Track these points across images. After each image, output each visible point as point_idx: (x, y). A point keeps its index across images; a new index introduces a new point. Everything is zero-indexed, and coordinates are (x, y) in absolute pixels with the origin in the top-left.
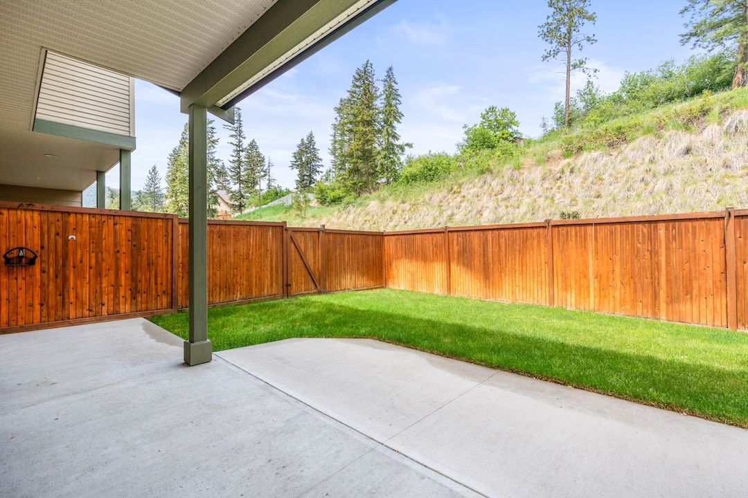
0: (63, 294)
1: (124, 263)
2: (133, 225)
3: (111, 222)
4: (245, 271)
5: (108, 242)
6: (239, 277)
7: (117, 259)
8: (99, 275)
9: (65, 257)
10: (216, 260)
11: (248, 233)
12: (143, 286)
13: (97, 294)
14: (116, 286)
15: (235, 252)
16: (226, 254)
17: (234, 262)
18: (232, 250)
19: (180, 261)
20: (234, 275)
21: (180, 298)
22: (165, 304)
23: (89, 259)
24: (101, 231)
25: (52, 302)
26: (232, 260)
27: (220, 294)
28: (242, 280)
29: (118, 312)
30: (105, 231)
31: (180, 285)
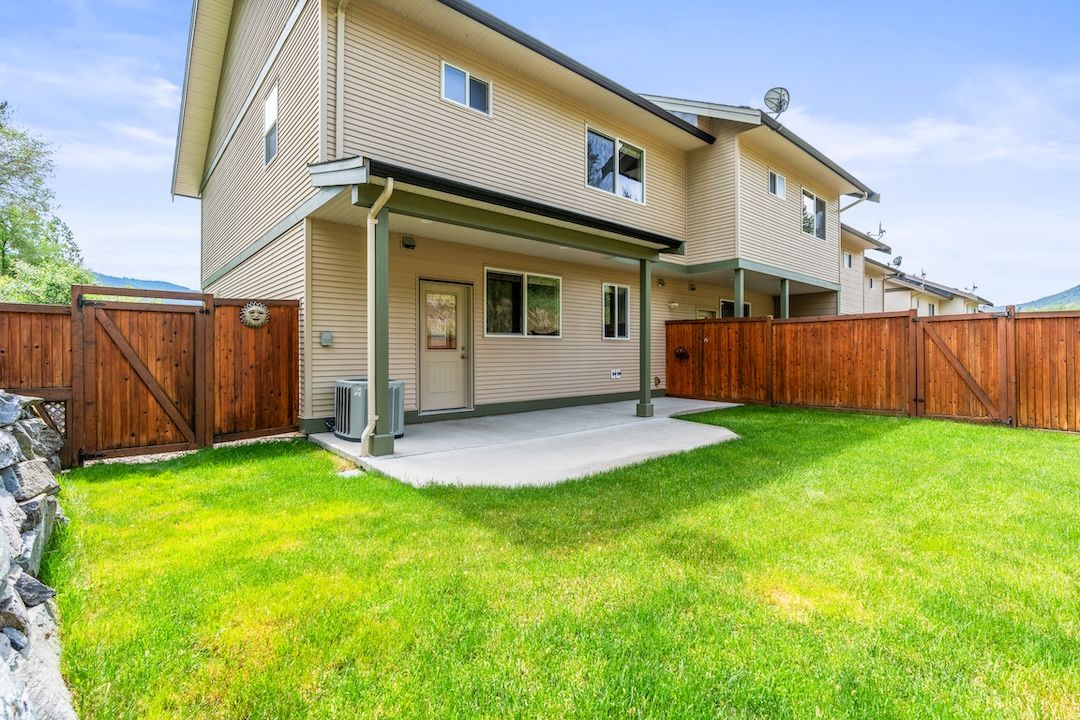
0: (702, 378)
1: (734, 359)
2: (740, 329)
3: (726, 327)
4: (846, 373)
5: (724, 343)
6: (837, 380)
7: (730, 357)
8: (719, 368)
9: (703, 354)
10: (810, 360)
11: (851, 329)
12: (746, 379)
13: (719, 382)
14: (730, 377)
15: (833, 351)
16: (821, 353)
17: (832, 364)
18: (829, 349)
19: (774, 359)
20: (832, 377)
21: (775, 394)
22: (762, 396)
23: (714, 357)
24: (720, 334)
25: (697, 383)
26: (829, 360)
27: (815, 396)
28: (842, 385)
29: (730, 397)
30: (723, 334)
31: (774, 381)
